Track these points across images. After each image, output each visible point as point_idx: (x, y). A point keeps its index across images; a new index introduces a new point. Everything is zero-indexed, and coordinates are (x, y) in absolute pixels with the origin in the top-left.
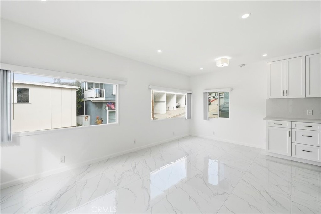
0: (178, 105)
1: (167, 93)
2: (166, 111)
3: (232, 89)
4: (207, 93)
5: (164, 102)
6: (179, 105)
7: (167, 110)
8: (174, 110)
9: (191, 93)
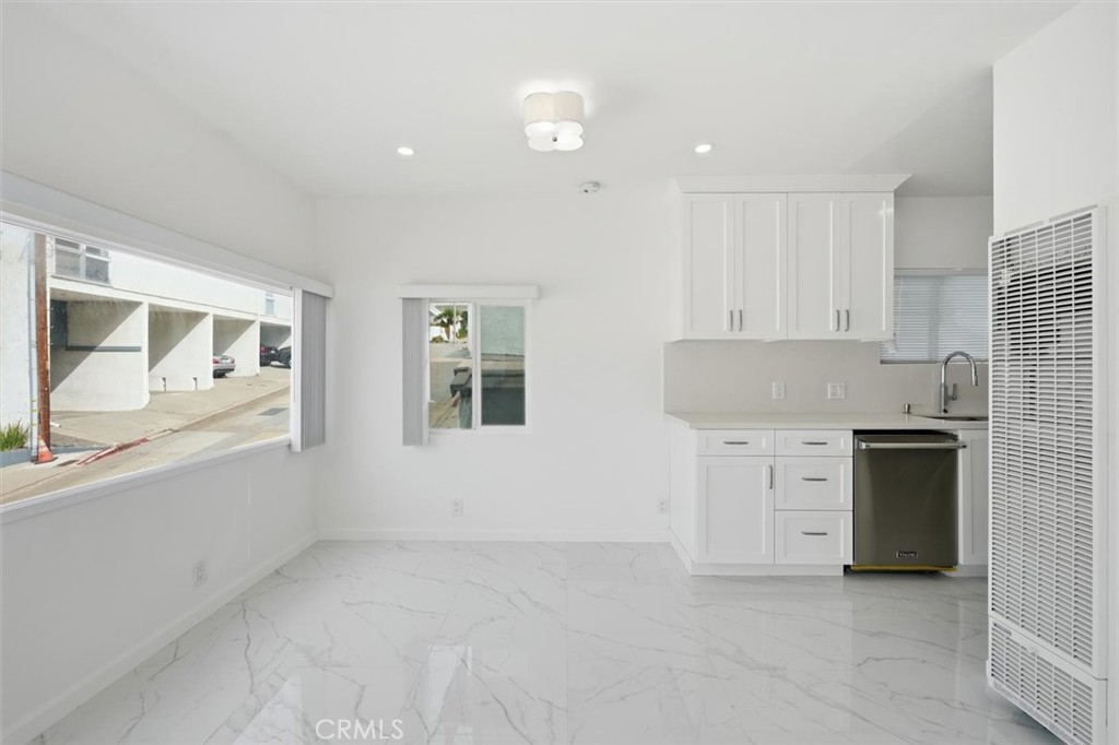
0: (219, 366)
1: (151, 306)
2: (146, 399)
3: (541, 293)
4: (420, 299)
5: (138, 349)
6: (225, 364)
7: (151, 393)
8: (201, 387)
9: (325, 298)
